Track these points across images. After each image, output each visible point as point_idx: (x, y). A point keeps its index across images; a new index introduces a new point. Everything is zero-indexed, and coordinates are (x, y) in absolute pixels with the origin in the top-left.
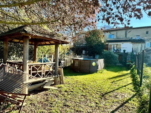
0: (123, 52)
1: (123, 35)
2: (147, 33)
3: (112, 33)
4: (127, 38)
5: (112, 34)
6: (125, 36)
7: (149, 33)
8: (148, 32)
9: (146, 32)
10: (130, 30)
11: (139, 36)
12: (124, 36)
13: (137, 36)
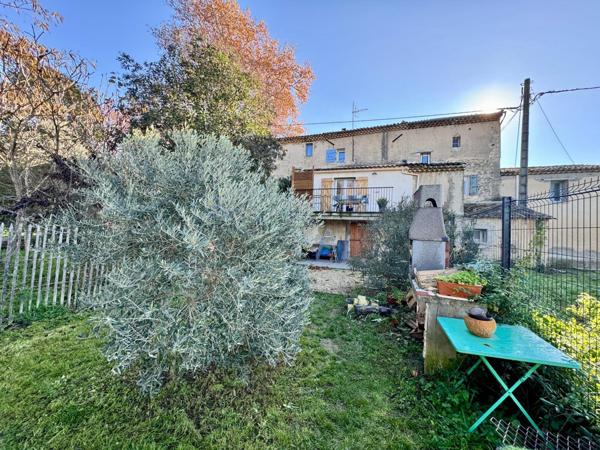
0: (377, 210)
1: (377, 152)
2: (456, 141)
3: (339, 143)
4: (389, 161)
5: (336, 147)
6: (383, 155)
7: (463, 141)
8: (459, 138)
9: (452, 139)
10: (398, 133)
11: (429, 153)
12: (380, 154)
13: (422, 154)
